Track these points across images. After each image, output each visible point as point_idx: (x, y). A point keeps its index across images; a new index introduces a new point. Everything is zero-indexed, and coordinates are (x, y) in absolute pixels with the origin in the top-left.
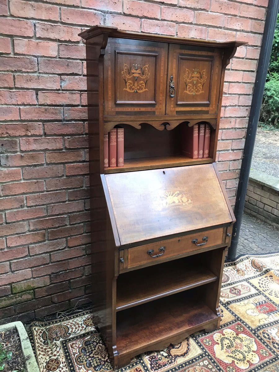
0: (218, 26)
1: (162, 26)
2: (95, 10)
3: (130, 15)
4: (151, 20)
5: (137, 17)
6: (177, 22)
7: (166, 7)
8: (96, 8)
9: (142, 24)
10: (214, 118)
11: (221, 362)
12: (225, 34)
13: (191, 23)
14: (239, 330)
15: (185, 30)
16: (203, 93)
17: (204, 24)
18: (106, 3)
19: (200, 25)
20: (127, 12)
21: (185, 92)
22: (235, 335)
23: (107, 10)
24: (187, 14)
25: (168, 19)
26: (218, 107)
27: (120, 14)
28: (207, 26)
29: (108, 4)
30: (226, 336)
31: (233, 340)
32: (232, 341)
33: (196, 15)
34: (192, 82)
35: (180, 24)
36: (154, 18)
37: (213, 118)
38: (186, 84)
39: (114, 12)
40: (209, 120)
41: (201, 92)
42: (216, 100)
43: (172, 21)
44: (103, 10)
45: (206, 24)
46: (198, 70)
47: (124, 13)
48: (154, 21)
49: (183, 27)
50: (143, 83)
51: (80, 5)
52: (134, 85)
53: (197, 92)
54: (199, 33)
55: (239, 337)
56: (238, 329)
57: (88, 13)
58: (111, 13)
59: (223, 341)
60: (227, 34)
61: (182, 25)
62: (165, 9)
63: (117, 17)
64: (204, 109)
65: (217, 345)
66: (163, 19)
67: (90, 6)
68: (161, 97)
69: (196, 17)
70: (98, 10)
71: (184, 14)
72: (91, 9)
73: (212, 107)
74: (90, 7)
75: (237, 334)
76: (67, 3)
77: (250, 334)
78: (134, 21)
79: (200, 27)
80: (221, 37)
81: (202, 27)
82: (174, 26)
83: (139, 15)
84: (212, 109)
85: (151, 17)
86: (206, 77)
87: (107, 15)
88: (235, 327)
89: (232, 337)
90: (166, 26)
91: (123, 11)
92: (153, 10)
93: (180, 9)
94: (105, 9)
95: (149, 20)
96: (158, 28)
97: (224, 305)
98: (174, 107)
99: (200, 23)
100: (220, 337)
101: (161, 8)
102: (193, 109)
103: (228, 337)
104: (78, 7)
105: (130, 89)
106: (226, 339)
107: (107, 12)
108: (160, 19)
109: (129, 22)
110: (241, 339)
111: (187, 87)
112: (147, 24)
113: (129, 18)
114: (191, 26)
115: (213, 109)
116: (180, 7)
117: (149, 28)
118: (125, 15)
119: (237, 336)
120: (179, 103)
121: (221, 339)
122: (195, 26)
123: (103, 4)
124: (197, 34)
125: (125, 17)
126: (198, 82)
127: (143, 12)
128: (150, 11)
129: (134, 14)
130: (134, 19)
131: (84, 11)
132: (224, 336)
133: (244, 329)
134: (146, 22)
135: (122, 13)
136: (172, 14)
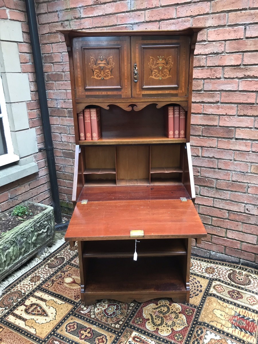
0: (240, 9)
1: (177, 23)
2: (126, 24)
3: (150, 21)
4: (167, 21)
5: (156, 21)
6: (191, 16)
7: (180, 6)
8: (126, 23)
9: (160, 26)
10: (185, 100)
11: (141, 312)
12: (251, 15)
13: (207, 14)
14: (187, 313)
15: (200, 22)
16: (170, 77)
17: (222, 11)
18: (133, 17)
19: (218, 13)
20: (148, 20)
21: (150, 77)
22: (178, 312)
23: (133, 22)
24: (202, 7)
25: (183, 16)
26: (188, 90)
27: (144, 22)
28: (227, 12)
29: (134, 18)
30: (170, 307)
31: (171, 312)
32: (169, 312)
33: (212, 5)
34: (158, 68)
35: (195, 18)
36: (170, 18)
37: (183, 100)
38: (151, 70)
39: (138, 22)
40: (180, 102)
41: (168, 77)
42: (185, 83)
43: (187, 17)
44: (131, 23)
45: (225, 10)
46: (163, 57)
47: (146, 21)
48: (170, 20)
49: (198, 19)
50: (108, 71)
51: (117, 24)
52: (100, 74)
53: (163, 76)
54: (216, 20)
55: (178, 315)
56: (187, 311)
57: (122, 28)
58: (137, 23)
59: (163, 307)
60: (254, 14)
61: (197, 18)
62: (180, 8)
63: (141, 25)
64: (172, 92)
65: (155, 305)
66: (178, 17)
67: (123, 22)
68: (126, 83)
69: (213, 7)
70: (128, 24)
71: (199, 7)
72: (124, 24)
73: (181, 90)
74: (123, 24)
75: (180, 313)
76: (110, 25)
77: (191, 321)
78: (154, 25)
79: (217, 15)
80: (245, 19)
81: (219, 14)
82: (188, 21)
83: (157, 20)
84: (181, 92)
85: (167, 18)
86: (173, 63)
87: (134, 26)
88: (187, 309)
89: (173, 310)
90: (181, 22)
91: (145, 20)
92: (169, 12)
93: (194, 4)
94: (132, 22)
95: (166, 21)
96: (174, 25)
97: (206, 294)
98: (140, 91)
99: (217, 10)
100: (166, 304)
101: (176, 8)
102: (160, 92)
103: (170, 308)
104: (116, 25)
105: (97, 77)
106: (167, 308)
107: (134, 24)
108: (176, 18)
109: (149, 27)
110: (178, 316)
111: (153, 73)
112: (164, 24)
113: (150, 23)
114: (207, 16)
115: (183, 92)
116: (195, 2)
117: (166, 27)
118: (147, 22)
119: (178, 314)
120: (145, 87)
121: (164, 305)
122: (211, 15)
123: (131, 19)
124: (215, 22)
125: (148, 24)
126: (163, 68)
127: (160, 16)
128: (166, 13)
129: (153, 19)
130: (154, 23)
131: (119, 27)
132: (169, 306)
133: (191, 315)
134: (163, 23)
135: (145, 21)
136: (187, 11)
